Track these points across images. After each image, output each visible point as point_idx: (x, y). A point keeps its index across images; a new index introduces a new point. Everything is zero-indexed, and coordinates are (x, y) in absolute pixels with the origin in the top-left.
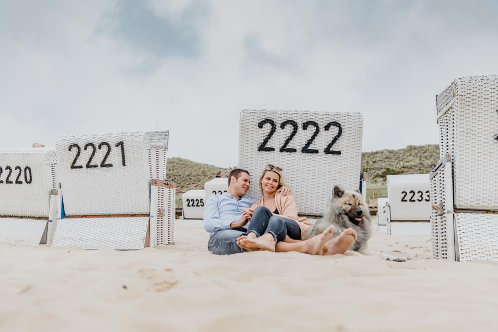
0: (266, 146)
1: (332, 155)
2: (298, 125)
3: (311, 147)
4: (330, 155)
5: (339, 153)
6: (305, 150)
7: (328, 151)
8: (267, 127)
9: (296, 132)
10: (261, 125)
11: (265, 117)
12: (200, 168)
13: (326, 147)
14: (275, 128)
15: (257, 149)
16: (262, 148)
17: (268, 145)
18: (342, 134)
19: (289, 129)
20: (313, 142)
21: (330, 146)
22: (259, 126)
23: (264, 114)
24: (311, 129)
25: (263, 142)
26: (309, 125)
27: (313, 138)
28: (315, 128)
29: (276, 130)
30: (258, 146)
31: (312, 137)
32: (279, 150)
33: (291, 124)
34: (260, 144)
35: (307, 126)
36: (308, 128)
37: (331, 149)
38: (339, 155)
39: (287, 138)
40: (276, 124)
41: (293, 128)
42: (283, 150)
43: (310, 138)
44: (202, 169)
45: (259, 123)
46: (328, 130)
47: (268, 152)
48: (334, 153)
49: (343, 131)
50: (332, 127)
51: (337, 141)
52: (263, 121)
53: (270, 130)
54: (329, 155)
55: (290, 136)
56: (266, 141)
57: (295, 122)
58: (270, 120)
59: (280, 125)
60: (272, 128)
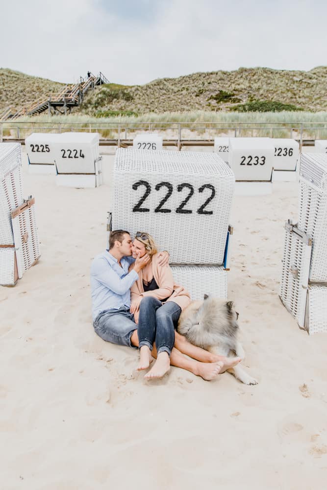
0: (141, 207)
1: (205, 215)
2: (173, 187)
3: (185, 208)
4: (203, 215)
5: (211, 213)
6: (180, 210)
7: (201, 211)
8: (142, 189)
9: (171, 194)
10: (135, 187)
11: (140, 179)
12: (34, 83)
13: (199, 208)
14: (150, 190)
15: (132, 210)
16: (137, 209)
17: (143, 206)
18: (215, 196)
19: (164, 190)
20: (187, 203)
21: (203, 207)
22: (133, 188)
23: (138, 176)
24: (186, 191)
25: (137, 203)
26: (184, 186)
27: (188, 199)
28: (190, 190)
29: (151, 192)
30: (133, 207)
31: (186, 199)
32: (154, 211)
33: (166, 186)
34: (135, 206)
35: (182, 188)
36: (183, 190)
37: (204, 210)
38: (211, 215)
39: (162, 199)
40: (151, 186)
41: (168, 189)
42: (157, 210)
43: (184, 200)
44: (36, 84)
45: (133, 185)
46: (202, 192)
47: (142, 213)
48: (206, 213)
49: (216, 193)
50: (206, 189)
51: (210, 203)
52: (137, 183)
53: (145, 192)
54: (201, 215)
55: (165, 198)
56: (141, 203)
57: (170, 184)
58: (145, 182)
59: (155, 187)
60: (147, 190)
